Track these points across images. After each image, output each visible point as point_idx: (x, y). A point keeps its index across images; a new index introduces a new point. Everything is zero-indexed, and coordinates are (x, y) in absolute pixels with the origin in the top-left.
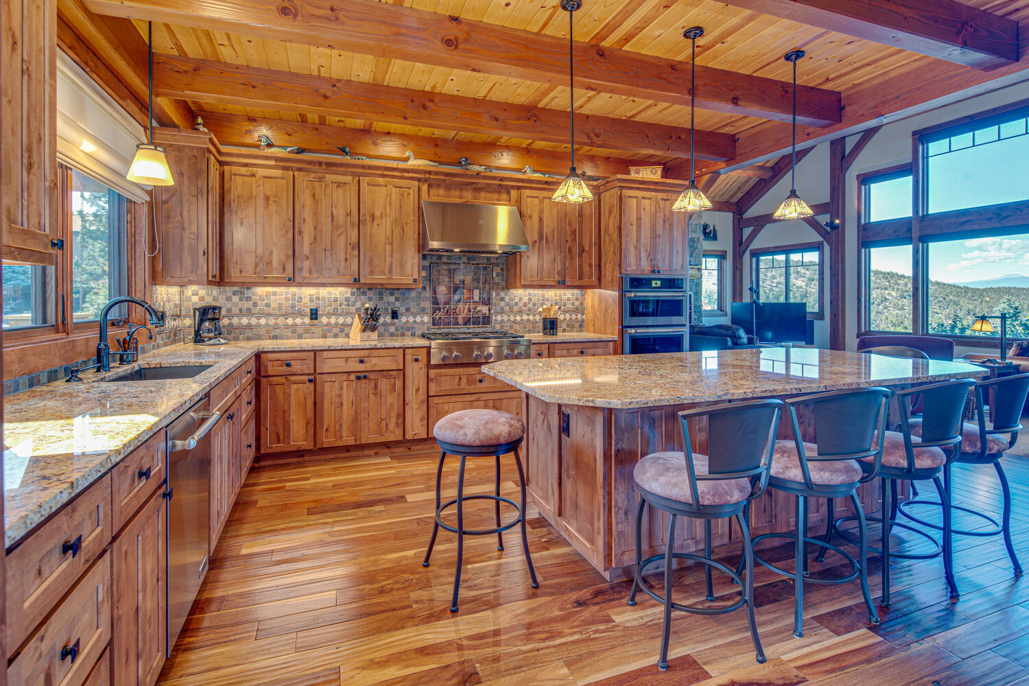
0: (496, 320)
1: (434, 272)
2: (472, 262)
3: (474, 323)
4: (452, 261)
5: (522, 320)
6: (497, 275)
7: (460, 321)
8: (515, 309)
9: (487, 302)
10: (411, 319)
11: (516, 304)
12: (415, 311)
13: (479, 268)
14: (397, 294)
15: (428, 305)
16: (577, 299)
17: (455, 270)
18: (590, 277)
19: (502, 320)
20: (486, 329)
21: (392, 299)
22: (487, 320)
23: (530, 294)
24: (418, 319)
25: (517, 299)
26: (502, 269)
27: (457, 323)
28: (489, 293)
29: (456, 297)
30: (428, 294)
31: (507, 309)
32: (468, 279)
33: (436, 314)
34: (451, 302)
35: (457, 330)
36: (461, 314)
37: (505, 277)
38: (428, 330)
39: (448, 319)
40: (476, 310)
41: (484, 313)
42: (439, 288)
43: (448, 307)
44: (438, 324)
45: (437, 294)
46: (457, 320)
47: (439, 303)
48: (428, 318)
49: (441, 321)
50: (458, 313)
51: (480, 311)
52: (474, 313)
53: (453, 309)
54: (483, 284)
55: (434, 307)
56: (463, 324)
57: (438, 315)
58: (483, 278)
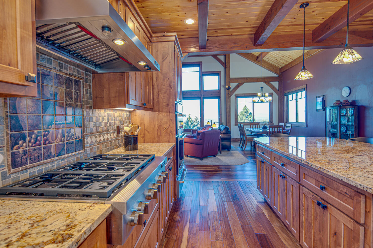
0: (87, 143)
3: (68, 151)
13: (71, 80)
17: (44, 76)
22: (80, 145)
26: (90, 87)
30: (1, 110)
32: (61, 91)
33: (19, 147)
34: (40, 125)
35: (49, 166)
36: (54, 141)
37: (92, 95)
38: (5, 179)
39: (38, 151)
40: (70, 134)
41: (77, 137)
42: (21, 102)
43: (36, 133)
44: (22, 163)
45: (18, 112)
46: (50, 151)
47: (23, 127)
48: (4, 155)
49: (27, 156)
50: (50, 140)
51: (73, 135)
52: (68, 138)
53: (44, 136)
54: (75, 102)
55: (14, 134)
56: (57, 155)
57: (21, 148)
58: (75, 93)
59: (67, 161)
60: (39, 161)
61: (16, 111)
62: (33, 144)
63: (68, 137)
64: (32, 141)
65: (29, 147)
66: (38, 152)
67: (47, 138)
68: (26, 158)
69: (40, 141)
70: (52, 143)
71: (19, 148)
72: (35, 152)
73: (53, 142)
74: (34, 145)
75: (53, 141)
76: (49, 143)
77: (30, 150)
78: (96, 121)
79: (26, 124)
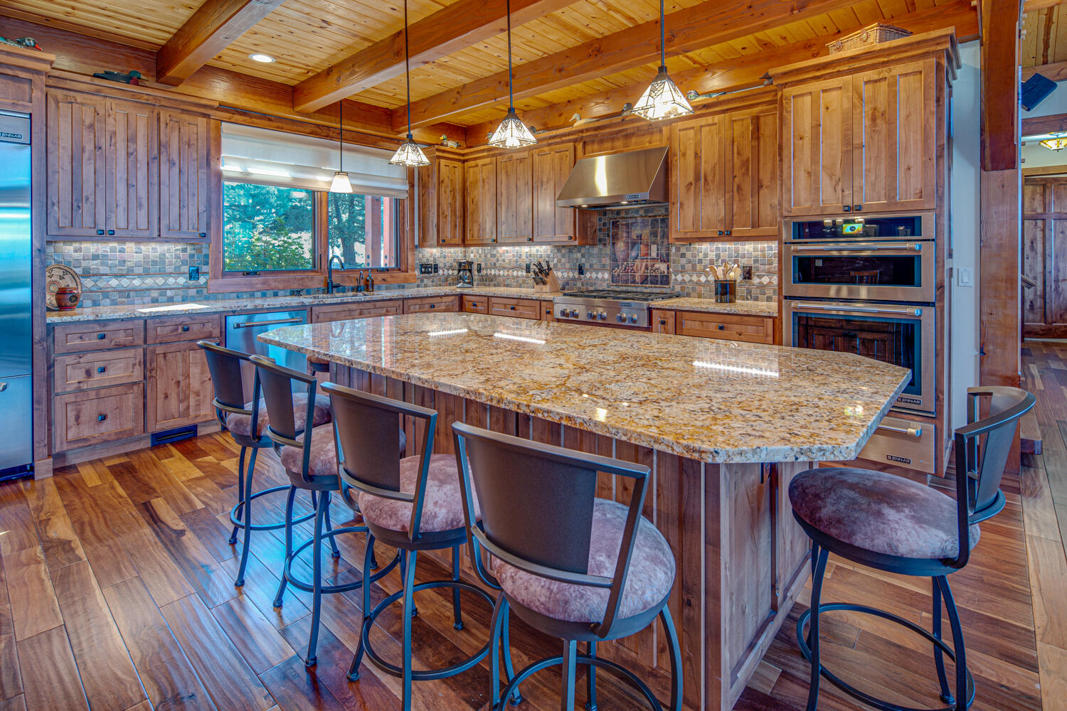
0: (676, 280)
1: (614, 228)
2: (649, 214)
3: (651, 283)
4: (629, 216)
7: (638, 279)
8: (699, 267)
10: (594, 275)
11: (700, 261)
12: (597, 268)
13: (656, 221)
14: (584, 251)
15: (607, 261)
17: (632, 224)
19: (683, 280)
20: (664, 290)
22: (665, 280)
23: (718, 249)
24: (600, 276)
25: (701, 256)
27: (635, 281)
28: (668, 249)
29: (634, 254)
30: (608, 250)
31: (689, 267)
32: (646, 232)
33: (615, 271)
34: (628, 259)
36: (639, 271)
39: (626, 277)
40: (654, 268)
41: (662, 272)
42: (618, 245)
43: (626, 264)
44: (617, 281)
45: (616, 251)
46: (634, 278)
47: (618, 260)
50: (635, 270)
51: (658, 269)
52: (652, 271)
53: (631, 267)
54: (661, 239)
55: (613, 264)
56: (640, 282)
57: (617, 272)
58: (661, 231)
64: (623, 269)
65: (621, 273)
67: (633, 268)
68: (619, 279)
69: (628, 270)
70: (637, 273)
74: (624, 272)
75: (637, 271)
76: (635, 272)
77: (622, 275)
78: (692, 258)
79: (620, 258)
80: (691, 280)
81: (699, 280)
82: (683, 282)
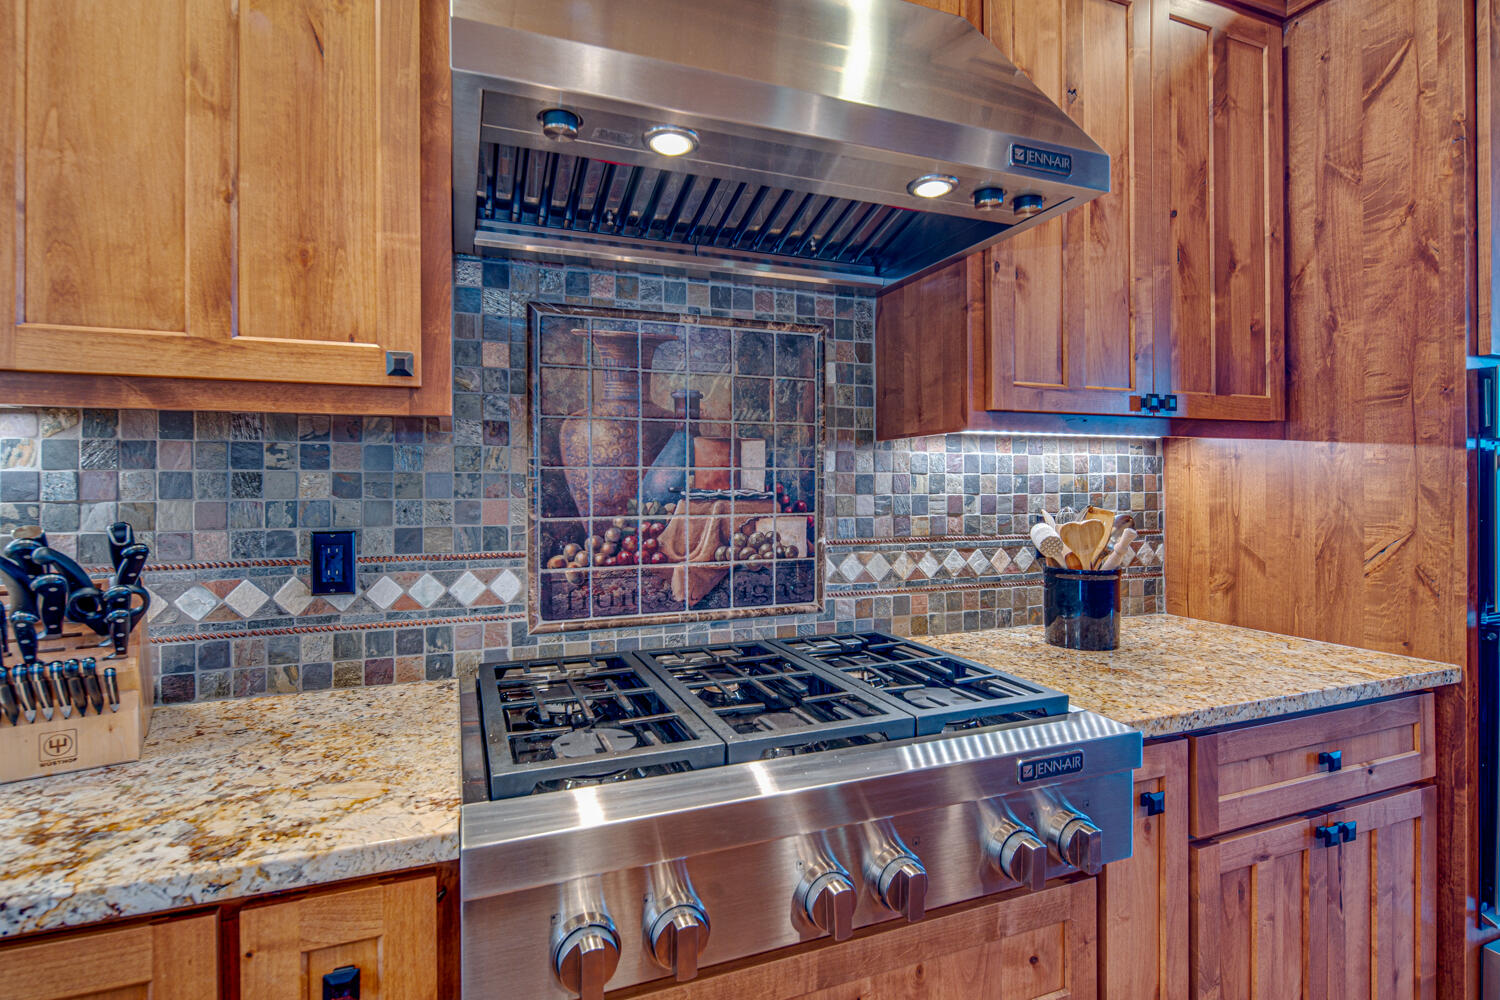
0: (839, 577)
1: (554, 352)
2: (733, 312)
3: (743, 597)
4: (638, 304)
5: (943, 572)
6: (843, 376)
7: (680, 587)
8: (918, 526)
9: (800, 499)
10: (427, 590)
11: (921, 504)
12: (450, 549)
13: (764, 342)
14: (346, 457)
15: (518, 514)
16: (1137, 484)
17: (653, 343)
18: (1257, 388)
19: (866, 576)
20: (793, 623)
21: (314, 486)
22: (798, 579)
23: (971, 460)
24: (467, 588)
26: (863, 353)
27: (665, 602)
28: (810, 459)
29: (662, 476)
30: (517, 457)
31: (883, 526)
32: (717, 389)
33: (563, 561)
34: (634, 501)
35: (663, 635)
36: (685, 554)
37: (874, 386)
38: (521, 643)
39: (623, 582)
40: (754, 536)
41: (788, 550)
42: (574, 431)
43: (620, 525)
44: (570, 608)
45: (565, 462)
46: (666, 585)
47: (578, 504)
48: (522, 579)
49: (588, 592)
50: (669, 550)
51: (769, 541)
52: (745, 551)
53: (647, 535)
54: (781, 417)
55: (551, 523)
56: (695, 602)
57: (570, 565)
58: (781, 386)
59: (737, 633)
60: (626, 612)
61: (559, 458)
62: (606, 558)
63: (745, 544)
64: (606, 547)
65: (594, 565)
66: (625, 585)
67: (657, 542)
68: (584, 598)
69: (632, 552)
70: (677, 562)
71: (563, 565)
72: (613, 583)
73: (678, 558)
74: (609, 561)
75: (678, 554)
76: (665, 559)
77: (598, 576)
78: (894, 492)
79: (587, 496)
80: (892, 575)
81: (917, 573)
82: (865, 581)
